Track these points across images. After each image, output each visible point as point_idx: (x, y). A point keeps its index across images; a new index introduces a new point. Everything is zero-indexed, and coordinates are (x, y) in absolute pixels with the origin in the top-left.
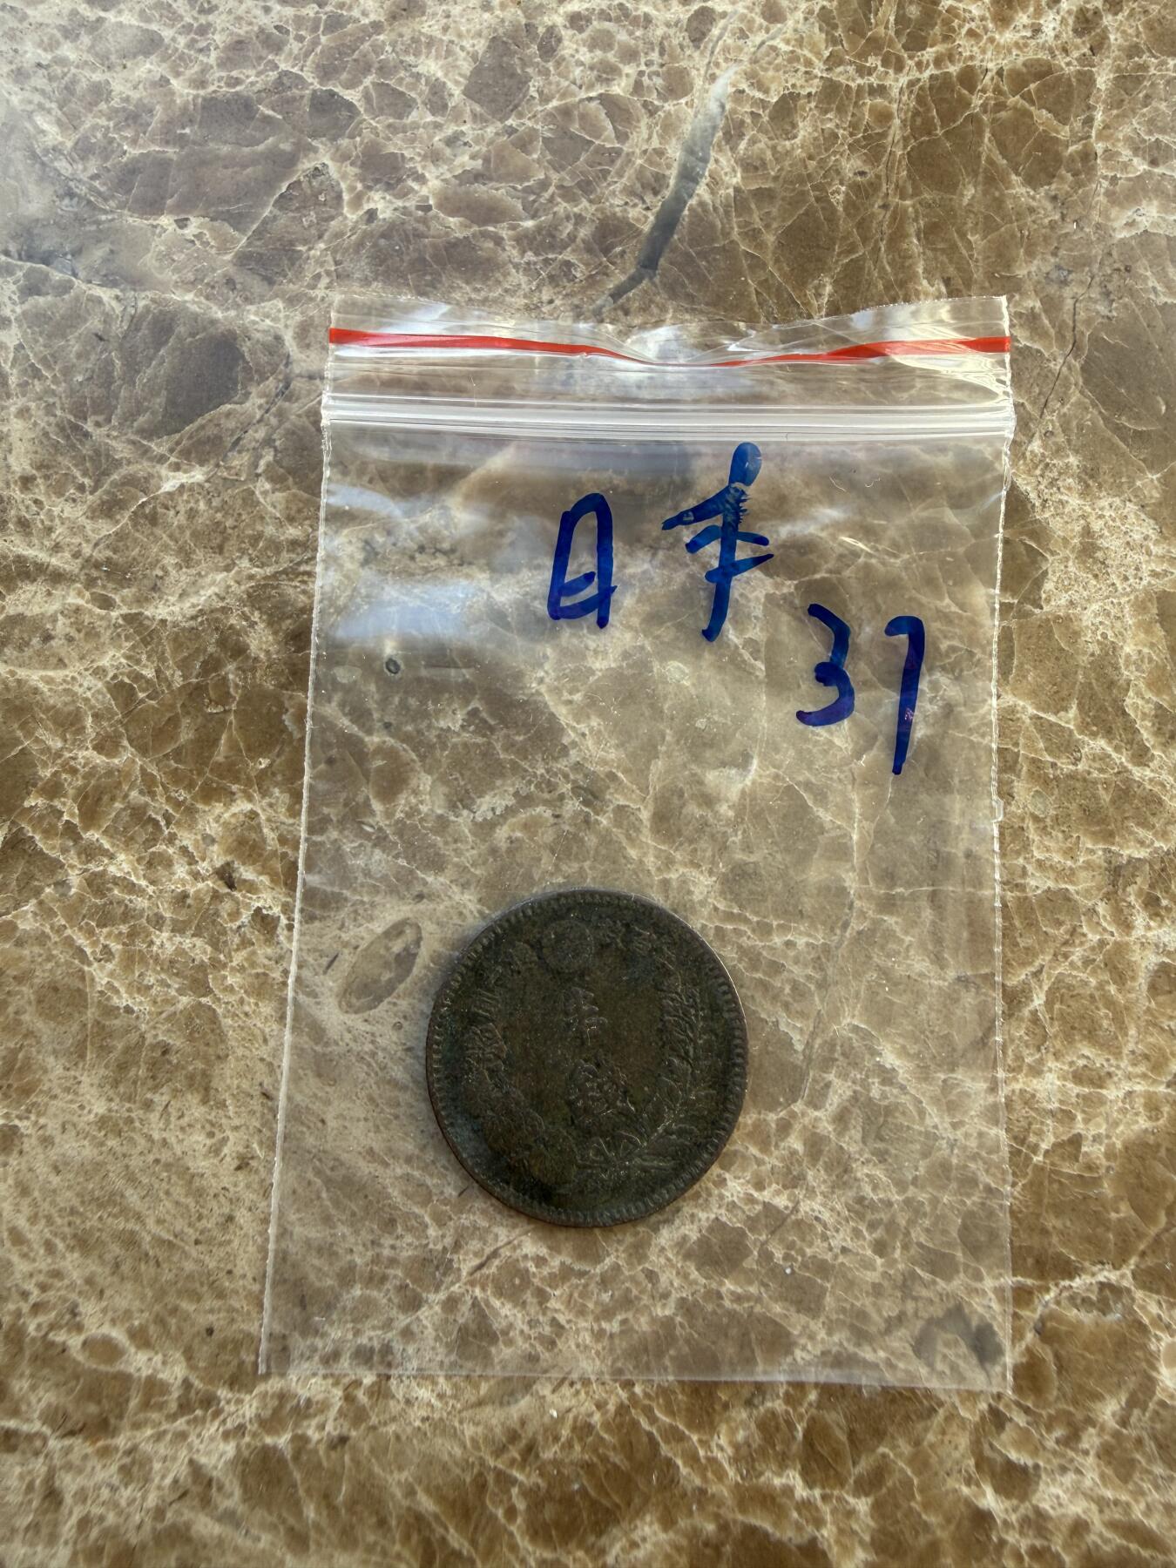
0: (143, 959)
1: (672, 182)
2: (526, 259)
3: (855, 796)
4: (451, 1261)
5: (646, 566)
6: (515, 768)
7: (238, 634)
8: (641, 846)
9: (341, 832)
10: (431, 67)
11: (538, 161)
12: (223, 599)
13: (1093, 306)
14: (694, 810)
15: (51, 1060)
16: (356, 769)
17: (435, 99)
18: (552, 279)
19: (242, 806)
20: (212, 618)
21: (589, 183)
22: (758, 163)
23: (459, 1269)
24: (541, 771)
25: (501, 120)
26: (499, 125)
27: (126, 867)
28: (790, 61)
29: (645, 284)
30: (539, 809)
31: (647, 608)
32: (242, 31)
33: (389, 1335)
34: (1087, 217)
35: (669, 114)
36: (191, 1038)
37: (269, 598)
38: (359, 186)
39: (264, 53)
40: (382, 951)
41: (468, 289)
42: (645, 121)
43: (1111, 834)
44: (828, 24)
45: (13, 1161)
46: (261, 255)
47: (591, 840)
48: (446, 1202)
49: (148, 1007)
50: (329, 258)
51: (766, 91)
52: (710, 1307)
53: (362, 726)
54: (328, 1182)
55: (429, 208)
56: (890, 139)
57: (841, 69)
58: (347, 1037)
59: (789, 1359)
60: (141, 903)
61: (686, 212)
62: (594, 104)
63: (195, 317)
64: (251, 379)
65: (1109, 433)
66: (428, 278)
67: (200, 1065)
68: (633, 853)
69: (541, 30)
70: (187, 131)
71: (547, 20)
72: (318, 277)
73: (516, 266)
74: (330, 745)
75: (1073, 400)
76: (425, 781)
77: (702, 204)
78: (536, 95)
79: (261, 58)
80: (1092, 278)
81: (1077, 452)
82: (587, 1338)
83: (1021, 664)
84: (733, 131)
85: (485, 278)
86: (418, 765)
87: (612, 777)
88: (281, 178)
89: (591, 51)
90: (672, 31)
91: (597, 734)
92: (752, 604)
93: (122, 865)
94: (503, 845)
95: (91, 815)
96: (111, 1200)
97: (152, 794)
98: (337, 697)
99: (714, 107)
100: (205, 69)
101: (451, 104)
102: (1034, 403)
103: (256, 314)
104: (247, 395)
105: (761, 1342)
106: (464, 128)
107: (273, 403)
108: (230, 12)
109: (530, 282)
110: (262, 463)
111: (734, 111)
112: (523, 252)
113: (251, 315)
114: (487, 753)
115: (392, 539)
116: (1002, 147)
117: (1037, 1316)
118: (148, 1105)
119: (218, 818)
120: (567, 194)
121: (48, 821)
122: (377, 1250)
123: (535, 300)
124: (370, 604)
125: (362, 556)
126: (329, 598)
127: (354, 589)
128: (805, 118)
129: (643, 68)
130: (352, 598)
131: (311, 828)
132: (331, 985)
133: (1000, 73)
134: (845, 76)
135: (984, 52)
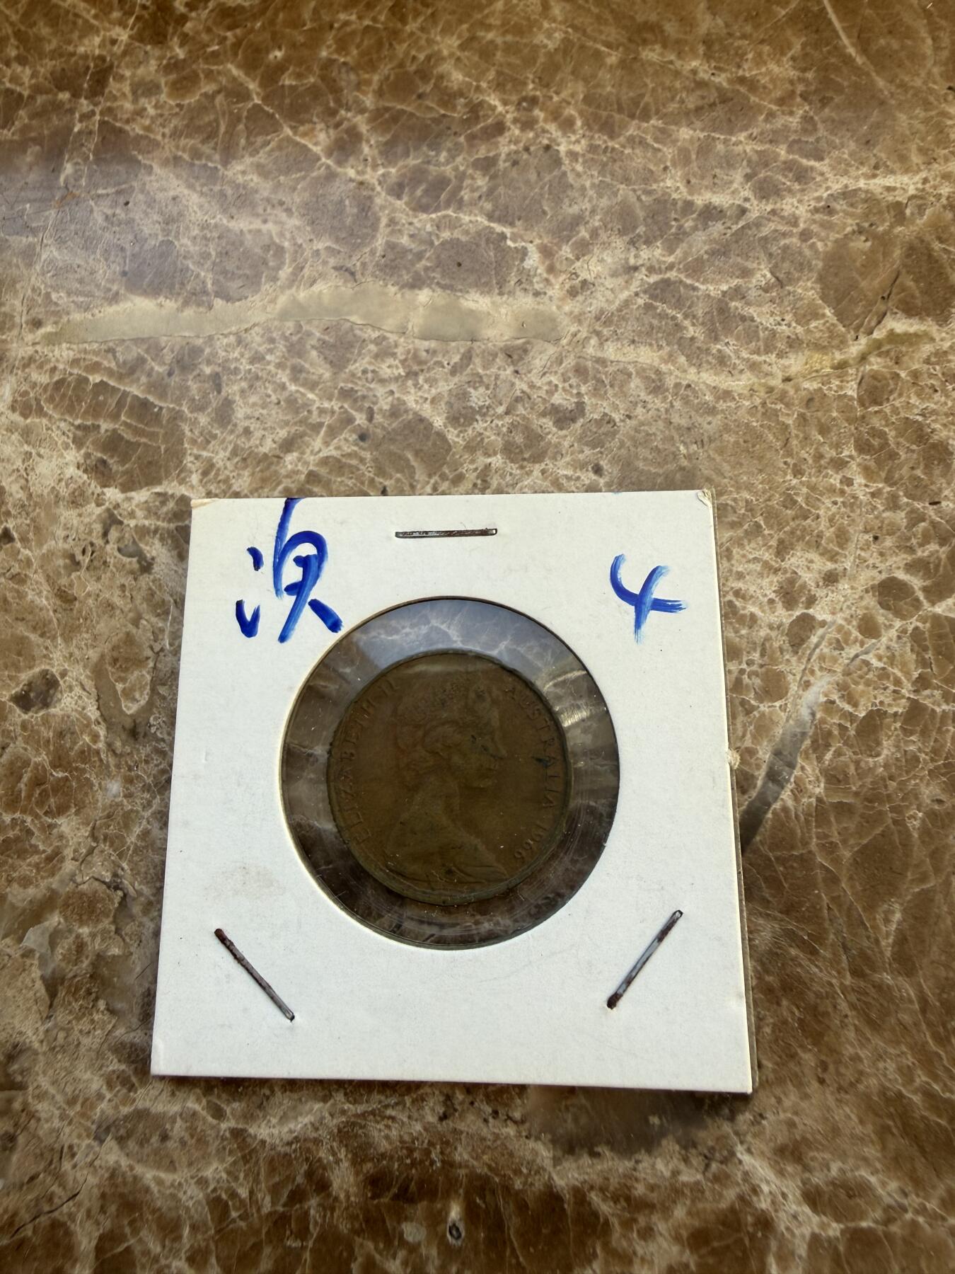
1: (759, 783)
5: (699, 1177)
7: (325, 1169)
12: (317, 1129)
20: (304, 1145)
22: (841, 776)
28: (881, 677)
31: (697, 1223)
35: (763, 715)
37: (356, 1136)
42: (742, 721)
44: (919, 646)
51: (855, 705)
57: (927, 692)
61: (769, 815)
77: (785, 809)
84: (821, 741)
90: (773, 634)
92: (797, 1241)
99: (805, 713)
111: (823, 721)
124: (443, 1162)
125: (441, 1110)
126: (407, 1148)
127: (431, 1144)
128: (889, 737)
129: (744, 666)
130: (427, 1153)
134: (932, 700)
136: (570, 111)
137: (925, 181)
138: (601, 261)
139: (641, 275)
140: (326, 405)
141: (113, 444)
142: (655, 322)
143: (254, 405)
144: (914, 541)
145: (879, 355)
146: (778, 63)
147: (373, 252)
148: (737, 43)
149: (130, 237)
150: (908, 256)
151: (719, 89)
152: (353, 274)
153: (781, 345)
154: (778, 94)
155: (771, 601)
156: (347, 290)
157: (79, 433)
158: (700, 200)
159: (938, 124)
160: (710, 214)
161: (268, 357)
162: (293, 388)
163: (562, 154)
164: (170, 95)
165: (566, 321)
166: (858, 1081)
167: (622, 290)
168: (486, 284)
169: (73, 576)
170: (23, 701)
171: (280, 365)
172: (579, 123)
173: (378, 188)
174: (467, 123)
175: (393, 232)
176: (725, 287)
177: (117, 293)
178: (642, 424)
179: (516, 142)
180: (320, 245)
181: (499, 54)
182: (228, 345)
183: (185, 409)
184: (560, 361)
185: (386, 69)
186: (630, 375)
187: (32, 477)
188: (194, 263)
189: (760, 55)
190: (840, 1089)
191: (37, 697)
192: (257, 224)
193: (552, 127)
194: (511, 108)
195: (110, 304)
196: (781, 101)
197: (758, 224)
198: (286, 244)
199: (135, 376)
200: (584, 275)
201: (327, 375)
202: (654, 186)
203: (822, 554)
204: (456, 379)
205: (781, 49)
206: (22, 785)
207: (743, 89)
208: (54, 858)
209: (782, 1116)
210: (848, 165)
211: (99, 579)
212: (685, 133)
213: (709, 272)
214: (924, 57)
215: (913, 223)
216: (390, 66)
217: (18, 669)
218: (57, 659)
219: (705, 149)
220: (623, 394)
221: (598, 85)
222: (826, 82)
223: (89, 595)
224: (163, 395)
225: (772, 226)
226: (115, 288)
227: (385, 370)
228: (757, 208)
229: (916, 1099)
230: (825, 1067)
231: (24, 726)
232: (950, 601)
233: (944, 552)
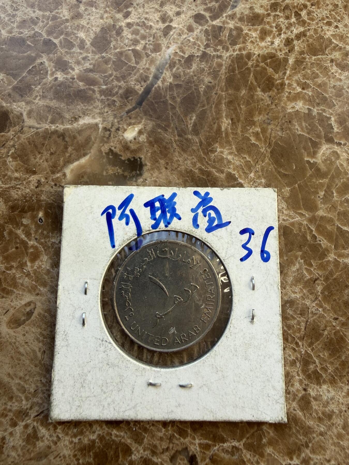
1: (151, 79)
2: (101, 98)
4: (28, 412)
9: (16, 271)
10: (82, 35)
11: (110, 68)
13: (277, 132)
16: (24, 251)
17: (81, 45)
18: (109, 105)
21: (125, 76)
22: (178, 76)
23: (30, 415)
25: (101, 54)
26: (100, 55)
28: (193, 45)
29: (137, 110)
32: (25, 17)
33: (6, 434)
34: (279, 104)
35: (153, 57)
37: (6, 194)
38: (54, 70)
39: (31, 25)
40: (23, 310)
41: (82, 105)
42: (145, 59)
44: (207, 34)
46: (20, 88)
48: (30, 393)
50: (41, 91)
51: (185, 53)
52: (107, 438)
53: (28, 238)
55: (74, 79)
56: (221, 72)
57: (209, 49)
58: (8, 336)
59: (130, 458)
61: (153, 89)
62: (130, 52)
64: (11, 126)
65: (276, 173)
66: (70, 100)
69: (117, 27)
70: (4, 47)
71: (120, 24)
72: (37, 96)
73: (98, 100)
74: (17, 243)
75: (266, 161)
76: (45, 258)
77: (159, 87)
78: (113, 47)
79: (30, 27)
80: (278, 123)
81: (265, 178)
82: (67, 443)
84: (172, 65)
85: (88, 102)
86: (44, 252)
88: (30, 65)
89: (132, 35)
90: (158, 31)
98: (22, 228)
99: (167, 57)
100: (13, 28)
101: (86, 47)
102: (254, 161)
103: (16, 106)
104: (9, 131)
105: (122, 451)
106: (89, 55)
107: (17, 134)
108: (23, 11)
109: (102, 105)
110: (11, 152)
111: (173, 59)
112: (101, 96)
113: (14, 106)
115: (47, 181)
116: (256, 78)
117: (211, 454)
120: (118, 79)
122: (6, 406)
123: (103, 111)
124: (37, 200)
125: (36, 185)
126: (24, 197)
127: (33, 195)
128: (195, 63)
129: (147, 42)
130: (31, 198)
131: (7, 269)
132: (6, 319)
133: (259, 55)
134: (210, 51)
135: (255, 48)
144: (207, 2)
155: (158, 21)
166: (178, 167)
190: (172, 170)
203: (176, 6)
209: (153, 179)
229: (196, 171)
230: (167, 164)
232: (218, 20)
233: (217, 5)
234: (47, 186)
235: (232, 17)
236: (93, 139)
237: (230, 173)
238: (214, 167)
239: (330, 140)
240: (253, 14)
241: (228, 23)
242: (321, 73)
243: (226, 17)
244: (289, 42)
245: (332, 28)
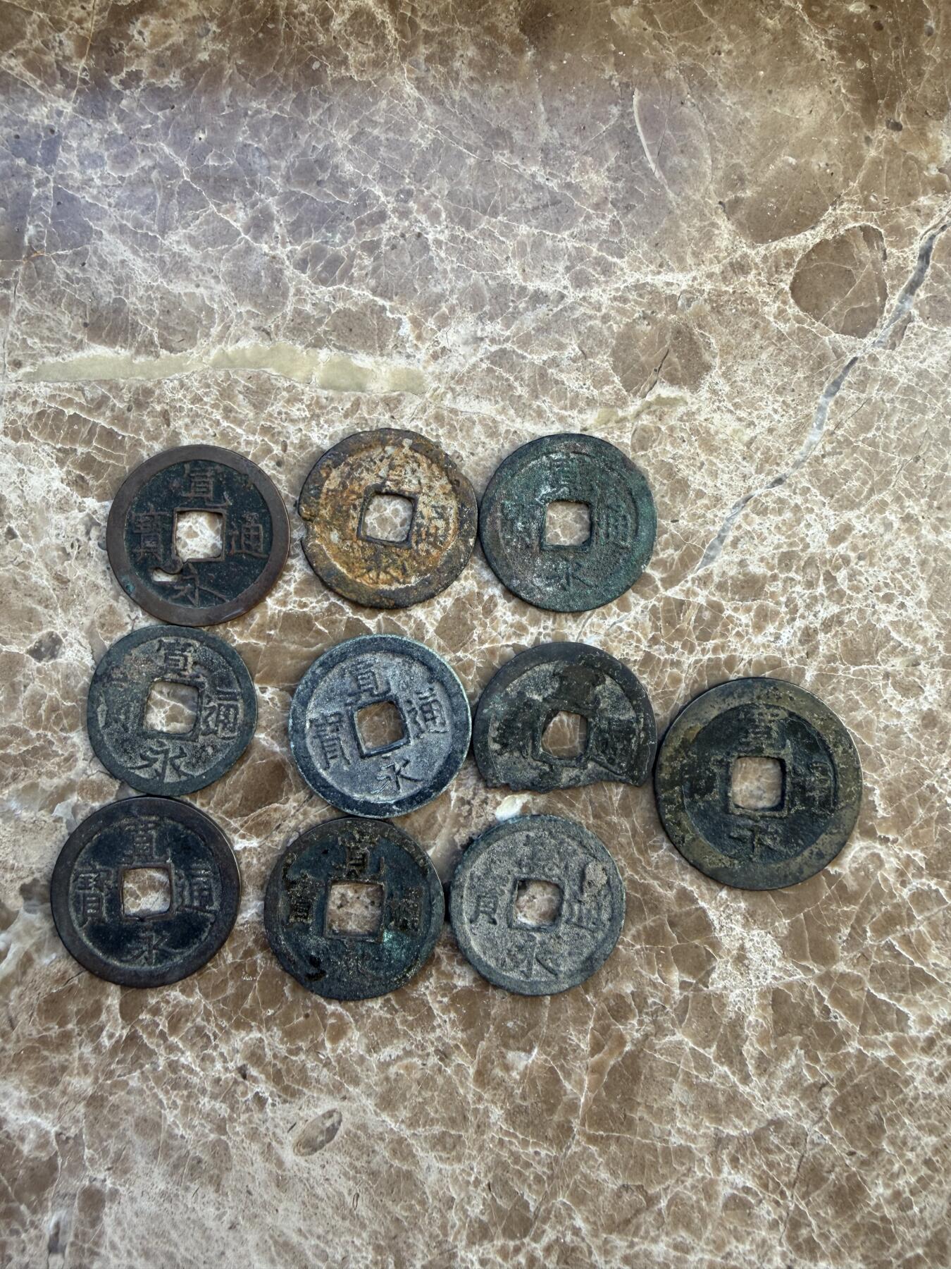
0: (193, 1110)
3: (586, 1078)
6: (406, 1034)
8: (467, 1087)
9: (307, 1056)
10: (418, 611)
14: (498, 1072)
15: (139, 1157)
16: (320, 1022)
17: (417, 632)
19: (255, 1034)
24: (419, 1038)
25: (455, 652)
26: (452, 655)
27: (190, 1059)
28: (628, 637)
30: (415, 1059)
36: (214, 1157)
40: (320, 1125)
43: (721, 1120)
44: (655, 617)
45: (115, 1207)
47: (440, 1080)
48: (335, 1262)
49: (192, 1137)
54: (276, 1243)
56: (677, 696)
57: (657, 647)
58: (296, 1168)
60: (195, 1080)
63: (264, 749)
64: (291, 790)
67: (216, 1171)
68: (461, 1091)
69: (486, 597)
70: (272, 632)
71: (490, 590)
74: (308, 1007)
76: (356, 1035)
78: (476, 638)
83: (689, 1019)
86: (353, 1025)
87: (457, 1047)
89: (512, 614)
91: (453, 1023)
93: (188, 1058)
94: (393, 1077)
95: (174, 1028)
96: (162, 1235)
97: (208, 1021)
100: (287, 594)
101: (427, 638)
104: (288, 799)
107: (301, 806)
110: (291, 841)
114: (391, 1023)
115: (357, 896)
118: (187, 1189)
119: (241, 1039)
121: (151, 1028)
131: (290, 1052)
132: (290, 1139)
133: (750, 662)
134: (659, 652)
135: (743, 647)
136: (437, 204)
137: (694, 279)
138: (458, 332)
139: (486, 345)
140: (251, 438)
141: (88, 464)
142: (494, 382)
143: (196, 436)
144: (658, 547)
145: (648, 414)
146: (597, 172)
147: (284, 317)
148: (568, 153)
149: (89, 294)
150: (676, 338)
151: (551, 192)
152: (268, 334)
153: (582, 404)
154: (595, 200)
156: (265, 346)
157: (61, 455)
158: (531, 287)
159: (709, 231)
160: (538, 298)
161: (205, 399)
162: (225, 424)
163: (430, 242)
164: (113, 168)
165: (430, 379)
167: (471, 356)
168: (371, 347)
169: (66, 563)
170: (36, 653)
171: (214, 406)
172: (444, 215)
173: (287, 263)
174: (356, 209)
175: (299, 301)
176: (545, 357)
177: (81, 341)
178: (482, 459)
179: (395, 229)
180: (242, 309)
181: (382, 149)
182: (174, 388)
183: (142, 437)
184: (424, 410)
185: (291, 156)
186: (474, 423)
187: (26, 488)
188: (142, 319)
189: (583, 164)
191: (47, 650)
192: (191, 289)
193: (423, 218)
194: (392, 199)
195: (76, 349)
196: (597, 206)
197: (572, 308)
198: (215, 306)
199: (103, 409)
200: (443, 343)
201: (251, 415)
202: (498, 273)
204: (348, 421)
205: (600, 159)
206: (42, 712)
207: (569, 194)
208: (70, 760)
210: (641, 263)
211: (85, 566)
212: (523, 229)
213: (535, 343)
214: (705, 175)
215: (682, 310)
216: (294, 154)
217: (30, 631)
218: (58, 624)
219: (537, 244)
220: (469, 436)
221: (459, 183)
222: (632, 192)
223: (79, 578)
224: (125, 427)
225: (582, 310)
226: (79, 336)
227: (295, 412)
228: (573, 295)
231: (39, 671)
232: (677, 588)
233: (677, 555)
234: (357, 905)
235: (704, 581)
236: (439, 819)
237: (684, 889)
238: (656, 877)
239: (869, 833)
240: (745, 575)
241: (695, 594)
242: (863, 700)
243: (693, 580)
244: (808, 635)
245: (893, 609)
